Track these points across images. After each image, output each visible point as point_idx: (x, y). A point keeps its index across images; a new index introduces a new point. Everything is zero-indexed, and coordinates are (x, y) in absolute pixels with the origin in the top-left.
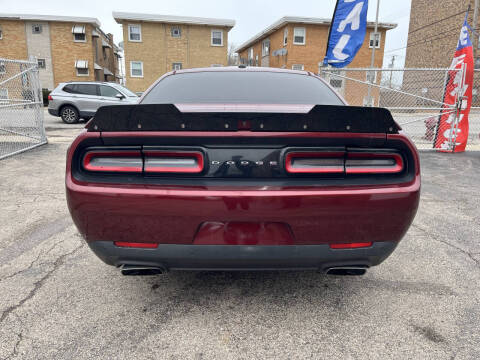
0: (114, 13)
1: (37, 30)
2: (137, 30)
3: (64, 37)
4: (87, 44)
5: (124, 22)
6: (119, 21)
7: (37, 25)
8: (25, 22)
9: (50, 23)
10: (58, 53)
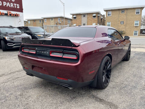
0: (104, 9)
1: (84, 16)
2: (110, 13)
3: (90, 17)
4: (96, 19)
5: (106, 11)
6: (105, 11)
7: (84, 15)
8: (81, 14)
9: (87, 14)
10: (89, 22)
